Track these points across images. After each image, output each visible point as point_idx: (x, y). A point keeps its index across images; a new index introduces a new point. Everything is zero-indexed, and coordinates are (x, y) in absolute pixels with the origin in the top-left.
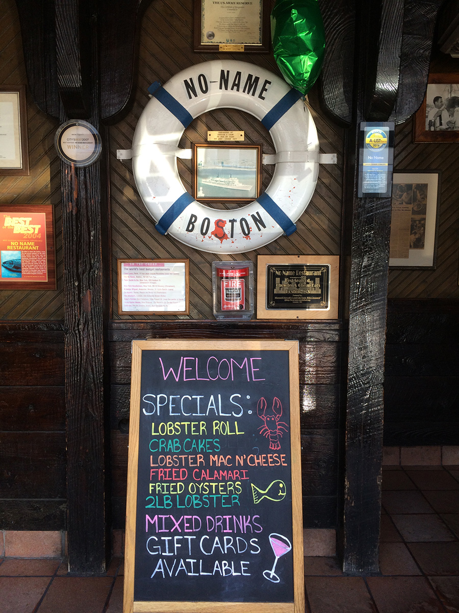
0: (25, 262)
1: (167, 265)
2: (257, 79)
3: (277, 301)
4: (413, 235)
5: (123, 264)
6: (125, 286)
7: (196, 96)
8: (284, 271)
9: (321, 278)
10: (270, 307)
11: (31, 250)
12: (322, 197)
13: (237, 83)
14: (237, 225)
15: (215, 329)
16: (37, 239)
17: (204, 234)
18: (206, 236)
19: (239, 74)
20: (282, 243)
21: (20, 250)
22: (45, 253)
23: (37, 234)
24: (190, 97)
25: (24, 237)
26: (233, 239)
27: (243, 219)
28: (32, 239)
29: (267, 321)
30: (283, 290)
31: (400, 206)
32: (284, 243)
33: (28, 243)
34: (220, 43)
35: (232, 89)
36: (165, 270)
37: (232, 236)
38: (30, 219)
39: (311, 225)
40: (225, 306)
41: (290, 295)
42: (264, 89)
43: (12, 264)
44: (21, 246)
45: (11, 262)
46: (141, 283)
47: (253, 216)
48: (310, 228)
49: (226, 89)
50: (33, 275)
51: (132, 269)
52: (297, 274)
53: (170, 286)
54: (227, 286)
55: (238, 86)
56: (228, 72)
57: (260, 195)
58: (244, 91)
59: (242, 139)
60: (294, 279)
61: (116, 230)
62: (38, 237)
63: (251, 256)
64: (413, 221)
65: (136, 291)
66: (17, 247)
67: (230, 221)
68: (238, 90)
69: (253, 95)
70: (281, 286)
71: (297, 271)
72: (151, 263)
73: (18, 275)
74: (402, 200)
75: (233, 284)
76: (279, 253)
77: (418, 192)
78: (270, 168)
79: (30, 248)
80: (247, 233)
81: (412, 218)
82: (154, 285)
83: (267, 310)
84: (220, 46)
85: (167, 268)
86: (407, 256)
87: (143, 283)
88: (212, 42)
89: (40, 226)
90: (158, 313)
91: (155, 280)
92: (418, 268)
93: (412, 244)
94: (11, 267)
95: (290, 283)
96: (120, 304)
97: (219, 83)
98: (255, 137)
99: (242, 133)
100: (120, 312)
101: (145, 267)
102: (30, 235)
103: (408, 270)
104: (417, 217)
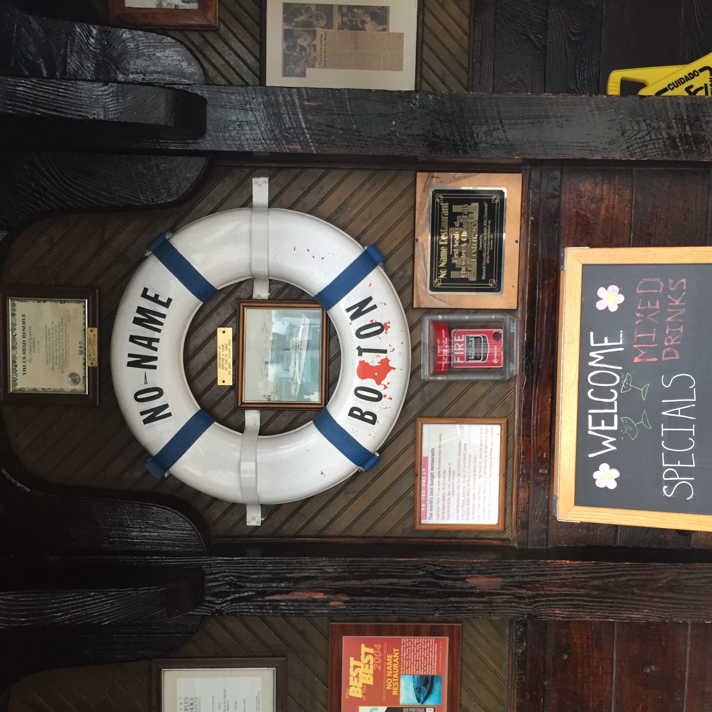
0: (418, 670)
1: (426, 452)
2: (140, 310)
3: (489, 276)
4: (367, 26)
5: (423, 521)
6: (458, 519)
7: (166, 406)
8: (439, 264)
9: (452, 202)
10: (497, 288)
11: (399, 661)
12: (321, 202)
13: (146, 342)
14: (366, 343)
15: (533, 379)
16: (382, 650)
17: (380, 397)
18: (383, 392)
19: (133, 339)
20: (394, 266)
21: (399, 676)
22: (404, 640)
23: (375, 649)
24: (169, 415)
25: (380, 668)
26: (389, 349)
27: (358, 334)
28: (382, 658)
29: (520, 293)
30: (471, 266)
31: (318, 49)
32: (394, 264)
33: (388, 664)
34: (84, 364)
35: (155, 349)
36: (433, 455)
37: (385, 352)
38: (352, 659)
39: (365, 220)
40: (495, 361)
41: (480, 254)
42: (155, 299)
43: (420, 688)
44: (393, 674)
45: (418, 690)
46: (453, 494)
47: (353, 317)
48: (370, 221)
49: (155, 359)
50: (438, 658)
51: (431, 507)
52: (446, 243)
53: (460, 449)
54: (462, 358)
55: (151, 340)
56: (130, 355)
57: (317, 303)
58: (159, 331)
59: (229, 331)
60: (453, 248)
61: (368, 530)
62: (379, 649)
63: (415, 317)
64: (342, 26)
65: (466, 502)
66: (394, 680)
67: (360, 354)
68: (157, 340)
69: (164, 316)
70: (464, 269)
71: (441, 243)
72: (423, 478)
73: (437, 681)
74: (309, 46)
75: (459, 349)
76: (409, 273)
77: (296, 20)
78: (274, 287)
79: (396, 660)
80: (379, 328)
81: (338, 29)
82: (456, 473)
83: (502, 293)
84: (91, 366)
85: (430, 454)
86: (400, 36)
87: (453, 491)
88: (84, 377)
89: (363, 646)
90: (503, 468)
91: (450, 471)
92: (421, 17)
93: (381, 27)
94: (425, 690)
95: (460, 254)
96: (487, 528)
97: (147, 370)
98: (226, 311)
99: (220, 330)
100: (501, 528)
101: (429, 487)
102: (377, 660)
103: (423, 33)
104: (337, 19)
